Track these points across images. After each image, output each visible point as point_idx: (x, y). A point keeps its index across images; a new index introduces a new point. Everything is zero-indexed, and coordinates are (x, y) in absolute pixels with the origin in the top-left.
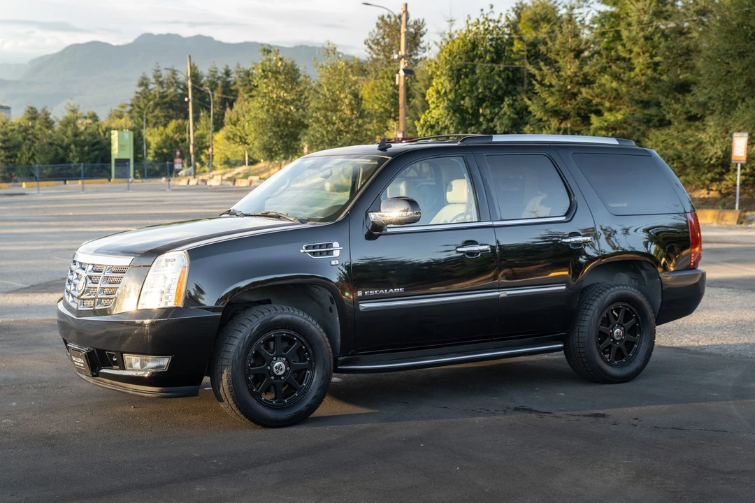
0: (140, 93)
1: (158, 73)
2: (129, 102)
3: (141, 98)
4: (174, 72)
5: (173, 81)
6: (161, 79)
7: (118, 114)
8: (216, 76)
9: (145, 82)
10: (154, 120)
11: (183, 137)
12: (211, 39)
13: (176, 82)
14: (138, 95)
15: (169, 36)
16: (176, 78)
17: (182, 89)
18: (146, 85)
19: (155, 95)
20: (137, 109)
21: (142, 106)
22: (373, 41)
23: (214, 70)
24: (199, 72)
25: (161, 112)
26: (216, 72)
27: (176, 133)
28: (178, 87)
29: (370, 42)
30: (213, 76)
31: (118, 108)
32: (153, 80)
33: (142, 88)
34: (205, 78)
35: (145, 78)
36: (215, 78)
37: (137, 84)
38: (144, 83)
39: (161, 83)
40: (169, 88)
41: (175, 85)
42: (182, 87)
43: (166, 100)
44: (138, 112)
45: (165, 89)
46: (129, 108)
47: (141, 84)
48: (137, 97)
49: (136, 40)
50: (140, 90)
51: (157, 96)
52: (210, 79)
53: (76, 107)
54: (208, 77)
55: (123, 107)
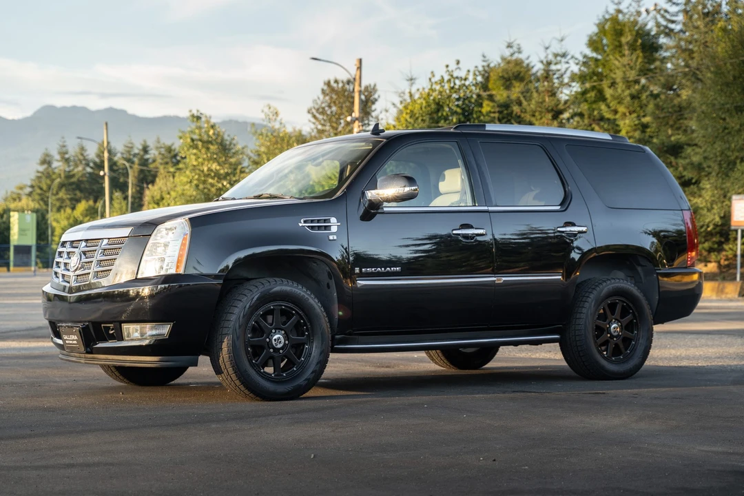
0: (42, 173)
1: (64, 149)
2: (29, 184)
3: (44, 178)
4: (82, 149)
5: (81, 157)
6: (67, 156)
7: (15, 196)
8: (132, 153)
9: (48, 159)
10: (58, 204)
12: (123, 112)
13: (85, 159)
14: (39, 175)
15: (74, 108)
16: (85, 154)
17: (92, 168)
18: (49, 163)
19: (60, 175)
20: (39, 191)
21: (45, 187)
22: (318, 110)
23: (130, 145)
24: (112, 148)
25: (66, 194)
26: (132, 148)
27: (86, 216)
28: (88, 165)
29: (314, 111)
30: (129, 152)
31: (14, 190)
32: (57, 157)
33: (45, 166)
34: (119, 155)
35: (47, 155)
36: (130, 155)
37: (38, 162)
38: (46, 161)
39: (67, 161)
40: (76, 166)
41: (84, 162)
42: (91, 165)
43: (72, 180)
44: (40, 195)
45: (72, 168)
46: (28, 190)
47: (43, 162)
48: (39, 178)
49: (35, 113)
50: (41, 168)
51: (63, 176)
52: (125, 156)
54: (122, 154)
55: (21, 188)
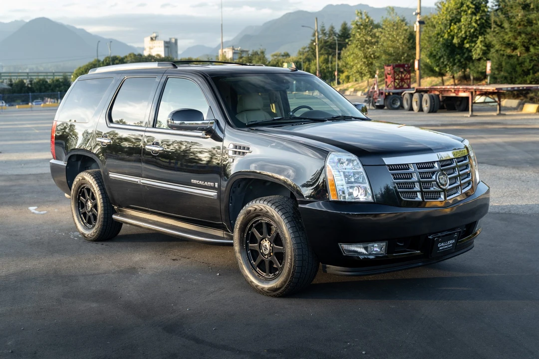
1: (323, 28)
2: (308, 46)
4: (332, 28)
5: (332, 32)
6: (325, 32)
7: (302, 53)
11: (328, 66)
12: (367, 6)
13: (334, 33)
15: (342, 5)
16: (334, 30)
19: (321, 41)
20: (312, 50)
22: (440, 3)
25: (325, 51)
27: (324, 63)
28: (335, 36)
29: (438, 4)
32: (320, 33)
39: (325, 34)
40: (330, 37)
41: (333, 35)
42: (337, 35)
43: (328, 44)
45: (327, 38)
46: (307, 49)
49: (323, 9)
51: (323, 41)
53: (264, 50)
55: (304, 49)
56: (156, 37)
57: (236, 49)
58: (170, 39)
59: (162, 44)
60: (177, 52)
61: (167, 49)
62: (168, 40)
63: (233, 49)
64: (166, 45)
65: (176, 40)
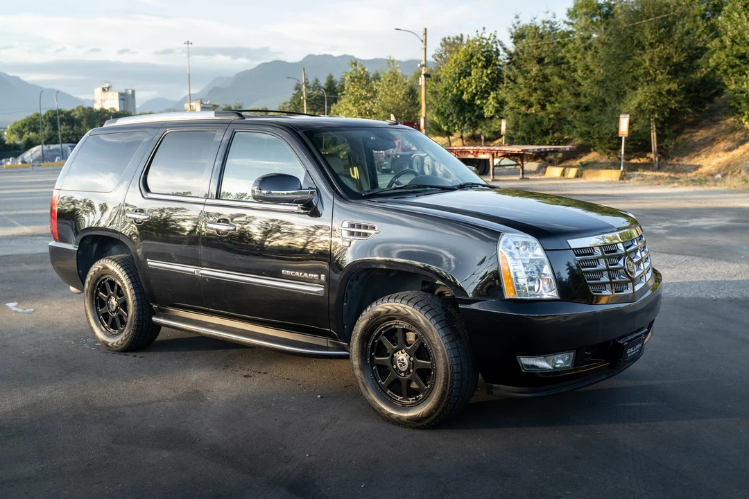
1: (307, 81)
2: (289, 101)
3: (296, 98)
4: (317, 80)
5: (316, 85)
6: (309, 85)
9: (299, 87)
13: (319, 87)
14: (294, 96)
15: (325, 56)
16: (319, 83)
20: (294, 106)
21: (296, 103)
22: (438, 56)
28: (320, 90)
31: (281, 105)
32: (304, 85)
33: (297, 91)
35: (299, 84)
37: (294, 88)
39: (309, 88)
40: (314, 91)
42: (322, 89)
45: (311, 91)
46: (289, 104)
47: (296, 89)
49: (304, 59)
50: (295, 92)
55: (285, 104)
56: (108, 88)
57: (205, 103)
58: (126, 90)
59: (116, 96)
60: (134, 106)
61: (122, 102)
62: (123, 91)
63: (202, 103)
64: (122, 97)
65: (133, 92)
